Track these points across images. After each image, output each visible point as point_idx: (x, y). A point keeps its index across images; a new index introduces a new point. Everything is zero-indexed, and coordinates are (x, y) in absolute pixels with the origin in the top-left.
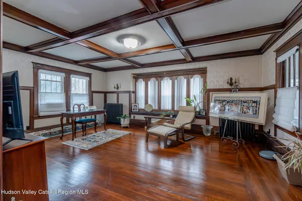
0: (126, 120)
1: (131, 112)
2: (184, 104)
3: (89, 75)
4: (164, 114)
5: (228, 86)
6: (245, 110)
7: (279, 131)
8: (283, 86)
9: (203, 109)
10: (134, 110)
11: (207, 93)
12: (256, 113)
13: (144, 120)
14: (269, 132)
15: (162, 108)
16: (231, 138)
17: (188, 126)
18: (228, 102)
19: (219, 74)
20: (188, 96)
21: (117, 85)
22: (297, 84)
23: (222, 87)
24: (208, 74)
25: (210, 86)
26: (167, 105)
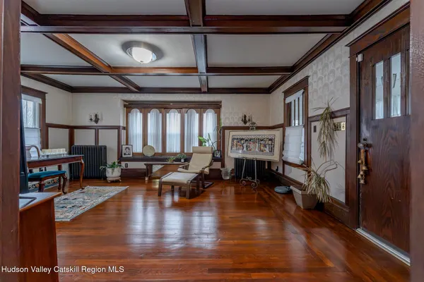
0: (116, 170)
1: (121, 159)
2: (197, 144)
3: (41, 95)
4: (173, 158)
5: (242, 124)
6: (262, 148)
7: (287, 166)
8: (290, 125)
9: (218, 150)
10: (125, 154)
11: (221, 131)
12: (272, 150)
13: (144, 169)
14: (277, 170)
15: (168, 151)
16: (249, 179)
17: (207, 170)
18: (246, 140)
19: (234, 110)
20: (201, 134)
21: (96, 116)
22: (301, 123)
23: (236, 125)
24: (223, 109)
25: (225, 123)
26: (174, 146)
